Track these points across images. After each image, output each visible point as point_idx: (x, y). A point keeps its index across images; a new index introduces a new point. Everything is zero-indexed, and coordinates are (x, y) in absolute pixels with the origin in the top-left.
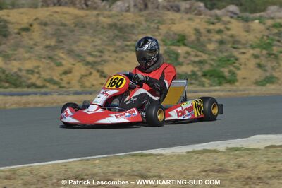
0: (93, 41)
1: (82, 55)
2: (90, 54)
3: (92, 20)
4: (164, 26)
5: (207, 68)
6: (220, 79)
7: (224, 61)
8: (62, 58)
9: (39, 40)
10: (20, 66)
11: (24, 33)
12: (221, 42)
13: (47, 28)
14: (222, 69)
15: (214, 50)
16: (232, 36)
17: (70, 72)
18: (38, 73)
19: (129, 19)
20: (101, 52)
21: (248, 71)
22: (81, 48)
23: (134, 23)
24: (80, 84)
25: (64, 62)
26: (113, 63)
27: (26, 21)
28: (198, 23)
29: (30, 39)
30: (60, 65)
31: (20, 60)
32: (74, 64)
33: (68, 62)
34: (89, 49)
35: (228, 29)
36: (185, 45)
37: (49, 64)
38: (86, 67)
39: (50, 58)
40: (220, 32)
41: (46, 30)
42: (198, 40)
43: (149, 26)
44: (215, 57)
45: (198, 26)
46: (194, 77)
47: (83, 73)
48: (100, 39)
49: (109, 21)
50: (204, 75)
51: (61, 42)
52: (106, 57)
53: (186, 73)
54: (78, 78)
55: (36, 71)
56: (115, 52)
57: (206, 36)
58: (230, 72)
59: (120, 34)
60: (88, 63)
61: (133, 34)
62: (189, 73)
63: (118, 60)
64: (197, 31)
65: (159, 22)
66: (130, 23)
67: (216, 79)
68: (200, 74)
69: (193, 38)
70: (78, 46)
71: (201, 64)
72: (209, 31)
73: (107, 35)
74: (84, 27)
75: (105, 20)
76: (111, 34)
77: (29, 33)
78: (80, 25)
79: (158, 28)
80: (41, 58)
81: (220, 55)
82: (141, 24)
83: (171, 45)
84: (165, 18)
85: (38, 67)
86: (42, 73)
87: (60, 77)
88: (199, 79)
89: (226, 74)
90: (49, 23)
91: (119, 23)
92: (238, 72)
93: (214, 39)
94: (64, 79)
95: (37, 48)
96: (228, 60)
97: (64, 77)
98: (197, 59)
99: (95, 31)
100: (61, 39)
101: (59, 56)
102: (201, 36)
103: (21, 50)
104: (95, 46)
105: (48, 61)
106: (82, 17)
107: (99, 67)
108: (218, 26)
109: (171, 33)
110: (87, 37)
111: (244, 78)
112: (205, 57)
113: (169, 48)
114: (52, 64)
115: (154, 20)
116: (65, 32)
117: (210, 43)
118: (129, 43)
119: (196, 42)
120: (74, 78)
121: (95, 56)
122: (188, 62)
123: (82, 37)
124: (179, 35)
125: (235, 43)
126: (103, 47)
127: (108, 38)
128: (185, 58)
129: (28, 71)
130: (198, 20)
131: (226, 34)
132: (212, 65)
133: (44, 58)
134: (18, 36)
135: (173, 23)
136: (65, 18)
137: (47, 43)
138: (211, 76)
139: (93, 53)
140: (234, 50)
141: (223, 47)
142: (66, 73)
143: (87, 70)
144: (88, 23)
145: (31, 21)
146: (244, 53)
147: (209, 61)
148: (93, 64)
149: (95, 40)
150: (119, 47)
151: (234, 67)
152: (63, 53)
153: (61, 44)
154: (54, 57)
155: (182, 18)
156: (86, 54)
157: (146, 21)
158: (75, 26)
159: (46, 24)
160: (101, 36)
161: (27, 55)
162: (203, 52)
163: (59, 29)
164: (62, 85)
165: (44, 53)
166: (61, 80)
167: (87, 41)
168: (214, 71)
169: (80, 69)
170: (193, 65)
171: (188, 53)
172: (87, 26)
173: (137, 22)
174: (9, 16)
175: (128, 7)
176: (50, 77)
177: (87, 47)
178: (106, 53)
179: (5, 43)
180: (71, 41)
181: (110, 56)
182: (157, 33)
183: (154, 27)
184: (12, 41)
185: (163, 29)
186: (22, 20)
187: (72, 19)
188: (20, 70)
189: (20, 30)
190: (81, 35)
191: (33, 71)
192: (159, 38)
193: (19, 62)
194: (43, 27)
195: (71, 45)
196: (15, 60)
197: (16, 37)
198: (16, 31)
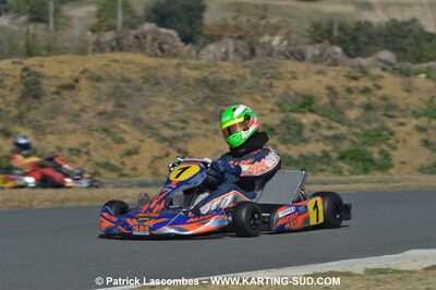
0: (171, 105)
1: (156, 126)
2: (167, 125)
3: (171, 73)
4: (279, 82)
5: (345, 146)
6: (366, 163)
7: (372, 136)
8: (124, 131)
9: (89, 103)
10: (58, 143)
11: (65, 93)
12: (368, 108)
13: (100, 85)
14: (369, 149)
15: (356, 120)
16: (384, 98)
17: (136, 152)
18: (87, 153)
19: (226, 72)
20: (184, 122)
21: (408, 152)
22: (153, 115)
23: (235, 78)
24: (152, 170)
25: (127, 137)
26: (203, 139)
27: (68, 74)
28: (333, 78)
29: (76, 102)
30: (121, 141)
31: (59, 133)
32: (142, 141)
33: (132, 137)
34: (165, 118)
35: (379, 88)
36: (312, 111)
37: (103, 139)
38: (161, 145)
39: (105, 130)
40: (366, 91)
41: (99, 88)
42: (333, 103)
43: (257, 82)
44: (358, 130)
45: (333, 83)
46: (325, 160)
47: (157, 154)
48: (183, 102)
49: (196, 74)
50: (342, 158)
51: (123, 106)
52: (191, 129)
53: (314, 155)
54: (148, 162)
55: (84, 150)
56: (205, 121)
57: (344, 98)
58: (381, 152)
59: (214, 95)
60: (164, 139)
61: (234, 94)
62: (319, 154)
63: (209, 134)
64: (330, 89)
65: (273, 77)
66: (228, 77)
67: (360, 164)
68: (334, 155)
69: (325, 100)
70: (148, 113)
71: (338, 141)
72: (349, 90)
73: (194, 96)
74: (157, 83)
75: (189, 73)
76: (200, 94)
77: (74, 92)
78: (152, 80)
79: (271, 86)
80: (92, 130)
81: (367, 127)
82: (244, 78)
83: (291, 111)
84: (282, 70)
85: (88, 144)
86: (93, 153)
87: (121, 161)
88: (335, 164)
89: (376, 156)
90: (103, 76)
91: (211, 78)
92: (394, 153)
93: (357, 102)
94: (127, 163)
95: (85, 116)
96: (379, 135)
97: (127, 160)
98: (330, 133)
99: (176, 90)
100: (123, 102)
101: (119, 128)
102: (337, 98)
103: (61, 118)
104: (174, 112)
105: (103, 136)
106: (155, 68)
107: (181, 146)
108: (364, 83)
109: (292, 93)
110: (163, 100)
111: (403, 163)
112: (343, 130)
113: (287, 117)
114: (109, 140)
115: (265, 74)
116: (128, 91)
117: (351, 109)
119: (329, 107)
120: (143, 160)
121: (175, 128)
122: (318, 137)
123: (154, 99)
124: (303, 96)
125: (390, 108)
126: (187, 114)
127: (194, 100)
128: (312, 131)
129: (71, 150)
130: (332, 74)
131: (375, 95)
132: (354, 143)
133: (97, 131)
134: (57, 97)
135: (295, 78)
136: (128, 69)
137: (101, 107)
138: (352, 159)
139: (172, 124)
140: (388, 119)
141: (372, 115)
142: (129, 153)
143: (163, 149)
144: (165, 78)
145: (76, 75)
146: (403, 124)
147: (348, 137)
148: (171, 141)
149: (175, 103)
150: (211, 113)
151: (388, 145)
152: (125, 123)
153: (122, 109)
154: (112, 130)
155: (308, 70)
156: (160, 125)
157: (253, 74)
158: (144, 83)
159: (99, 79)
160: (183, 98)
161: (70, 127)
162: (340, 122)
163: (119, 87)
164: (124, 172)
165: (96, 122)
166: (123, 163)
167: (162, 104)
168: (357, 151)
169: (152, 148)
170: (325, 143)
171: (317, 124)
172: (163, 82)
173: (238, 76)
174: (42, 66)
175: (226, 53)
176: (105, 160)
177: (162, 114)
178: (192, 123)
179: (36, 108)
180: (137, 105)
181: (197, 128)
182: (269, 94)
183: (265, 85)
184: (47, 105)
185: (279, 87)
186: (63, 73)
187: (139, 72)
188: (60, 149)
189: (59, 87)
190: (152, 96)
191: (79, 151)
192: (273, 101)
193: (58, 137)
194: (95, 83)
195: (137, 111)
196: (51, 133)
197: (53, 99)
198: (53, 89)
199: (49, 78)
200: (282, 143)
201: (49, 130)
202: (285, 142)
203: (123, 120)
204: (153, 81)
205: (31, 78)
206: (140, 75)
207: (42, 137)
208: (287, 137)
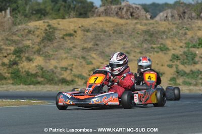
0: (124, 44)
3: (130, 27)
4: (191, 32)
8: (94, 58)
9: (79, 44)
10: (57, 65)
11: (66, 38)
13: (89, 34)
18: (71, 70)
19: (162, 27)
22: (112, 49)
23: (166, 30)
25: (94, 61)
27: (72, 28)
29: (72, 43)
30: (91, 63)
31: (58, 59)
32: (103, 63)
33: (97, 61)
37: (81, 62)
39: (83, 58)
41: (87, 36)
48: (131, 42)
49: (144, 28)
51: (97, 45)
53: (199, 70)
55: (69, 68)
59: (149, 39)
61: (162, 38)
65: (187, 29)
66: (162, 29)
70: (110, 48)
73: (139, 39)
74: (121, 33)
75: (141, 27)
76: (142, 38)
77: (72, 37)
79: (185, 34)
80: (76, 57)
82: (172, 30)
83: (191, 47)
84: (194, 26)
85: (73, 65)
86: (74, 70)
87: (88, 74)
90: (90, 29)
91: (152, 30)
95: (75, 50)
99: (131, 36)
100: (98, 43)
101: (91, 56)
103: (61, 51)
104: (124, 48)
105: (81, 61)
106: (122, 25)
109: (196, 37)
110: (120, 41)
113: (189, 50)
114: (84, 63)
115: (183, 28)
116: (102, 37)
118: (154, 46)
123: (116, 41)
126: (131, 49)
127: (138, 41)
129: (62, 68)
133: (79, 58)
134: (62, 40)
135: (200, 30)
136: (107, 26)
137: (85, 46)
145: (76, 29)
150: (146, 48)
152: (95, 54)
153: (96, 46)
154: (87, 57)
157: (177, 28)
158: (113, 33)
159: (88, 31)
160: (133, 40)
161: (64, 56)
163: (98, 35)
167: (120, 44)
172: (124, 32)
173: (168, 29)
174: (59, 24)
175: (166, 17)
176: (80, 73)
177: (117, 48)
178: (133, 54)
179: (48, 46)
180: (105, 44)
181: (134, 56)
182: (183, 38)
183: (182, 33)
184: (55, 44)
185: (190, 34)
186: (69, 28)
187: (112, 27)
188: (56, 67)
189: (64, 35)
190: (116, 39)
191: (66, 69)
192: (184, 42)
193: (57, 61)
194: (86, 33)
195: (104, 48)
196: (53, 59)
197: (59, 41)
198: (61, 36)
199: (60, 30)
200: (182, 64)
201: (53, 57)
202: (183, 64)
203: (95, 52)
204: (119, 32)
205: (51, 30)
206: (113, 28)
207: (48, 61)
208: (185, 61)
